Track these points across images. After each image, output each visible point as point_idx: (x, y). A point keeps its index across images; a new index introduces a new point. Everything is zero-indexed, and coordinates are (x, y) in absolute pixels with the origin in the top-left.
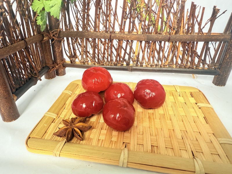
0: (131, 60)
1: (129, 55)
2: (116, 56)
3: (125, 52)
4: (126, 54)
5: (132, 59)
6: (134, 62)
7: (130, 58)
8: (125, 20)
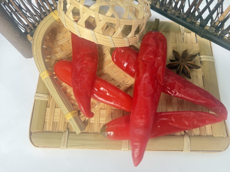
0: (210, 21)
1: (212, 13)
2: (190, 4)
3: (207, 7)
4: (207, 10)
5: (212, 21)
6: (212, 28)
7: (210, 17)
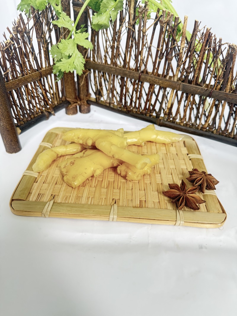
0: (162, 111)
2: (145, 101)
3: (157, 99)
4: (158, 102)
6: (165, 116)
8: (160, 60)
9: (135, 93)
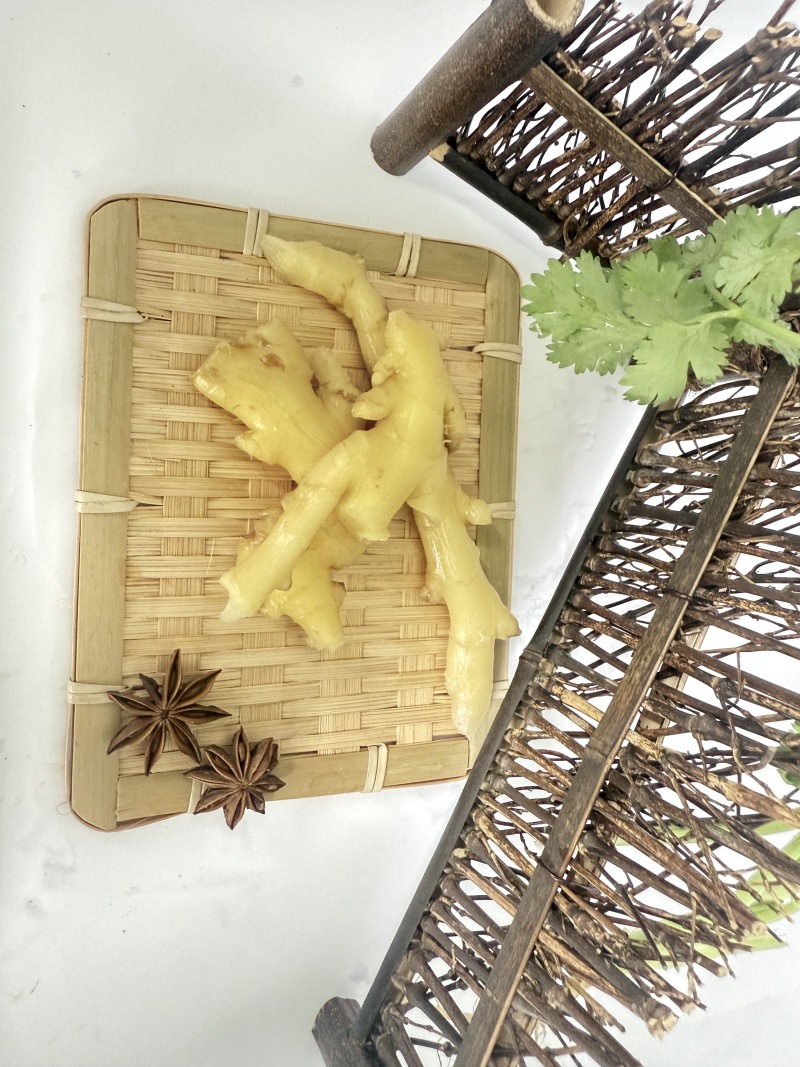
8: (712, 684)
9: (647, 568)
